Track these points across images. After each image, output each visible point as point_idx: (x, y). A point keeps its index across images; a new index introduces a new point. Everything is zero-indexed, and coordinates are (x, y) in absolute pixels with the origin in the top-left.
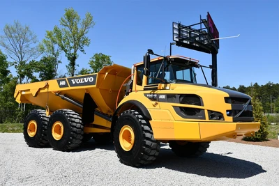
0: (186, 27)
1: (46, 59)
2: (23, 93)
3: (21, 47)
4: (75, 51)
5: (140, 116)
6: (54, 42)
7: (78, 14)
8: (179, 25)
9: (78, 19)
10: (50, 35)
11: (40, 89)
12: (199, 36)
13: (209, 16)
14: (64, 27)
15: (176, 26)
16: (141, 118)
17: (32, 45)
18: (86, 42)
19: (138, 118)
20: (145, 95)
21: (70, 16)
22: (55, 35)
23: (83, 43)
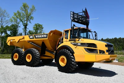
0: (76, 14)
1: (13, 25)
2: (11, 41)
3: (2, 19)
4: (27, 22)
5: (69, 52)
6: (17, 17)
7: (29, 6)
8: (73, 12)
9: (29, 8)
10: (15, 14)
11: (20, 39)
12: (81, 18)
13: (86, 10)
14: (22, 11)
15: (72, 13)
16: (69, 53)
17: (7, 19)
18: (32, 18)
19: (68, 53)
20: (71, 43)
21: (25, 6)
22: (18, 14)
23: (31, 18)
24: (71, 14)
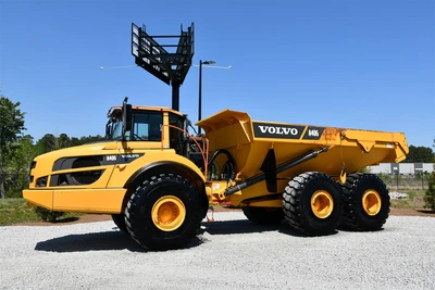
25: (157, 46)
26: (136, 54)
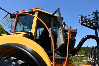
24: (79, 17)
25: (87, 19)
26: (81, 22)
